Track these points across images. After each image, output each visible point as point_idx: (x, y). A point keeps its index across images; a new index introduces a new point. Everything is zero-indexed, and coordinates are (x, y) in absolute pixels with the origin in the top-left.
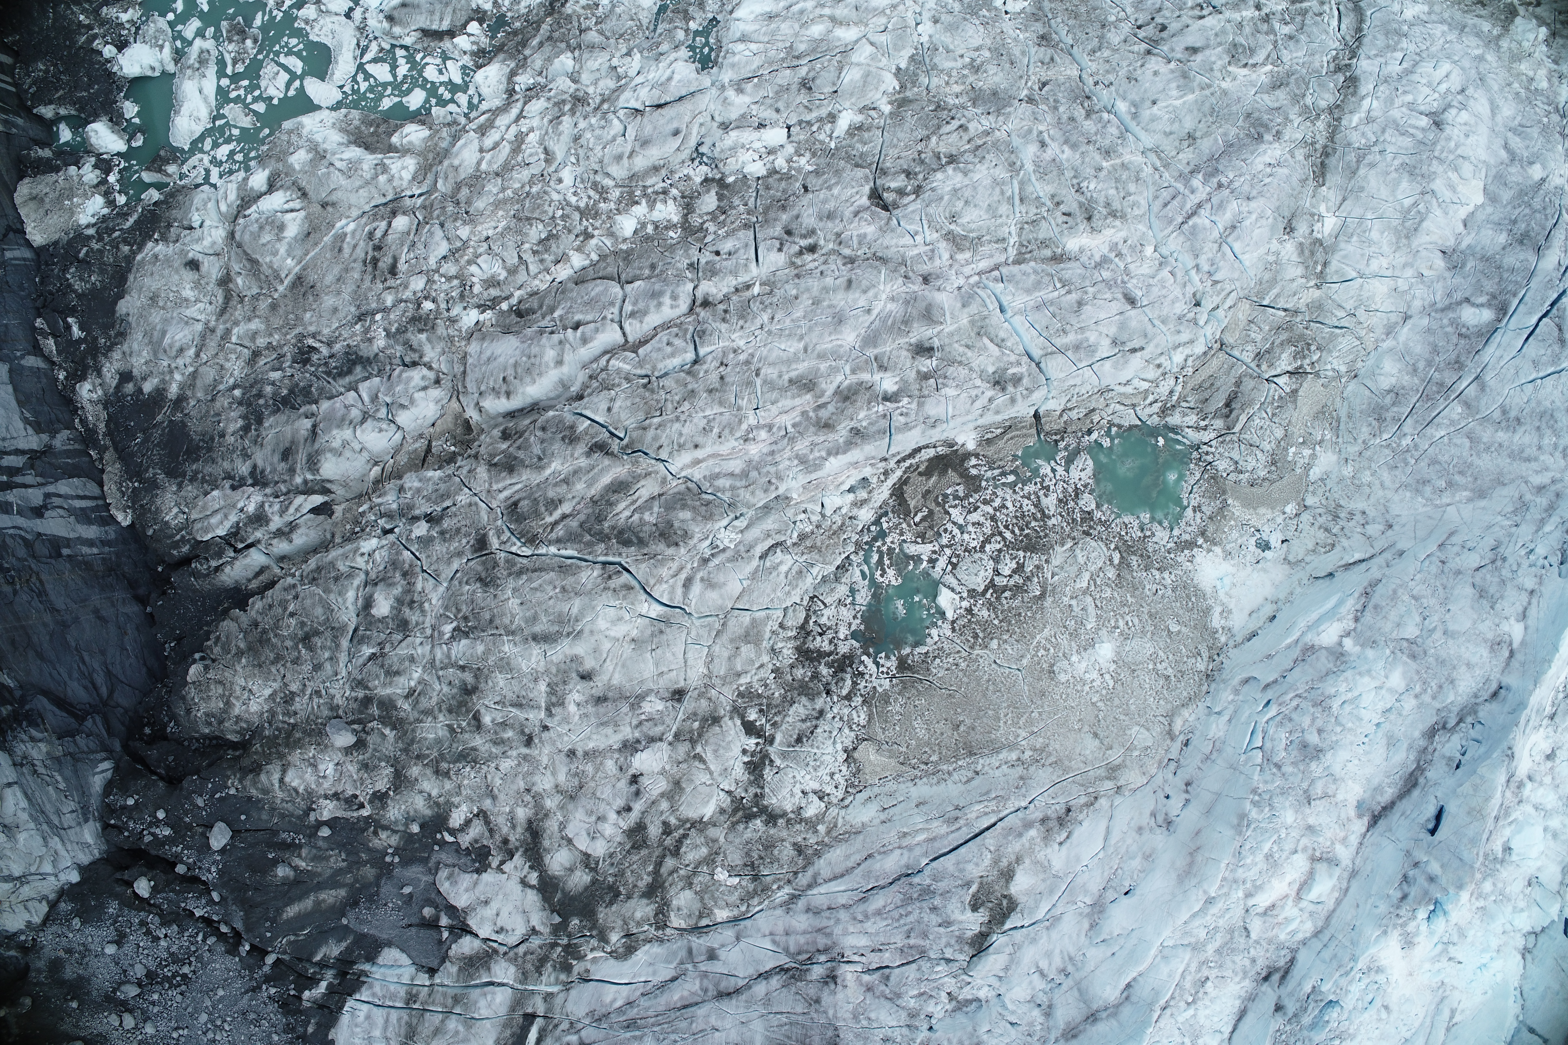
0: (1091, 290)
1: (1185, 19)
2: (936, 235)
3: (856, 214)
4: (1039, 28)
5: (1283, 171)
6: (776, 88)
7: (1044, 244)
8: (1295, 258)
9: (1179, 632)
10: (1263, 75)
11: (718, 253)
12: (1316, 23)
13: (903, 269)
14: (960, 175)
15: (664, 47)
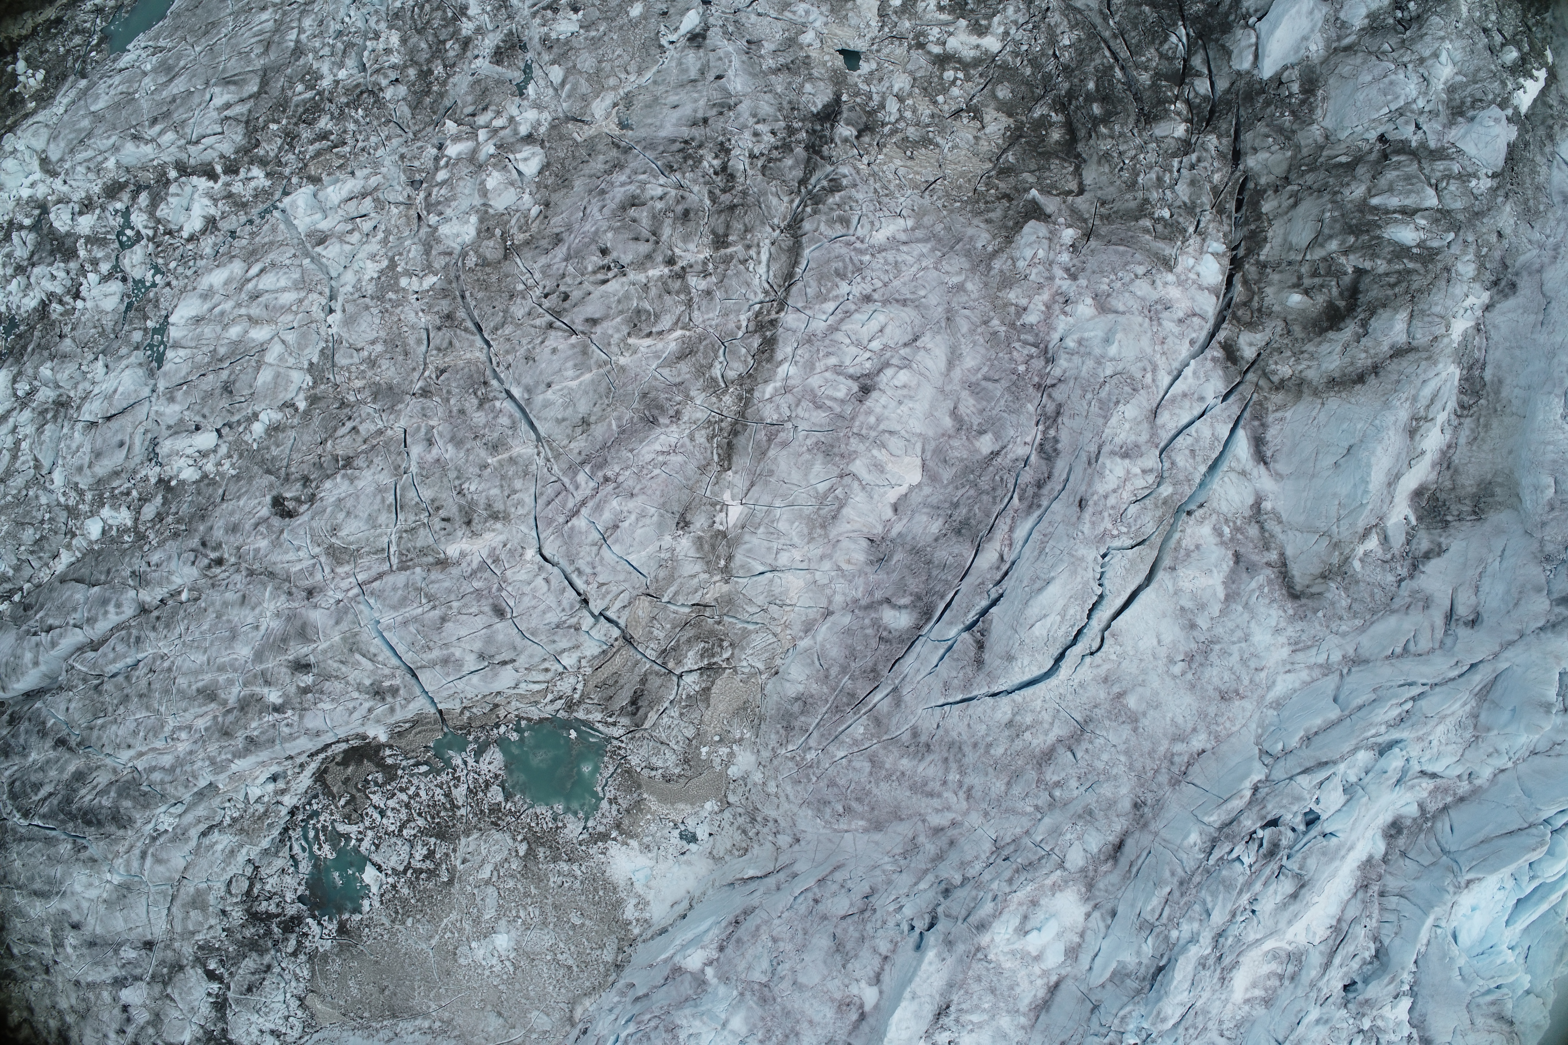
0: (455, 604)
1: (587, 286)
2: (317, 550)
3: (257, 525)
4: (444, 306)
5: (678, 459)
6: (202, 394)
7: (423, 552)
8: (692, 553)
9: (583, 925)
10: (671, 343)
11: (149, 564)
12: (738, 274)
13: (286, 586)
14: (347, 482)
15: (124, 351)
